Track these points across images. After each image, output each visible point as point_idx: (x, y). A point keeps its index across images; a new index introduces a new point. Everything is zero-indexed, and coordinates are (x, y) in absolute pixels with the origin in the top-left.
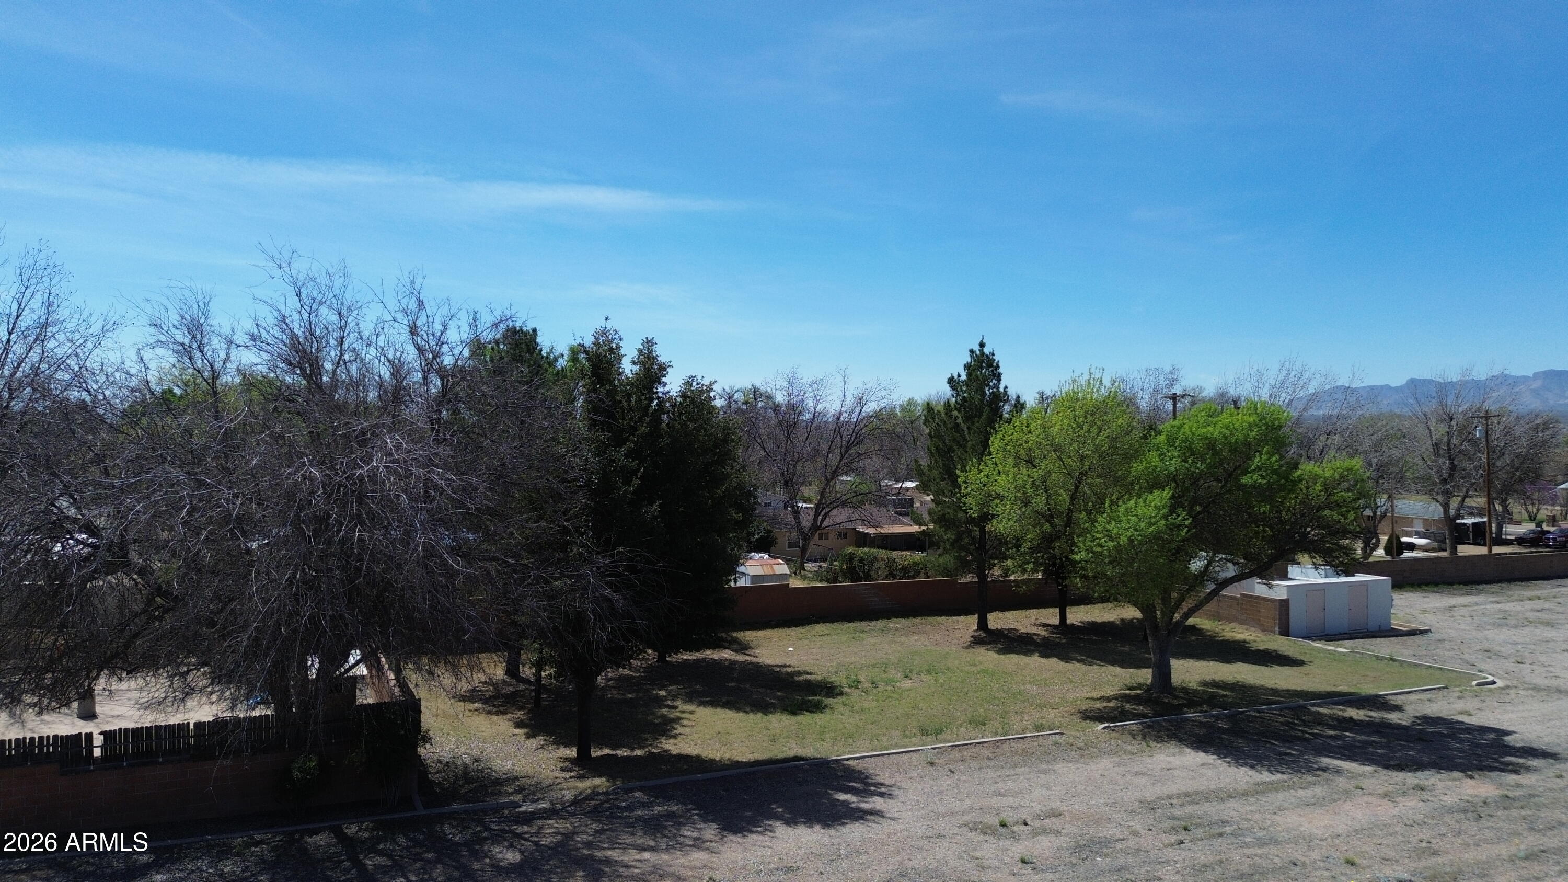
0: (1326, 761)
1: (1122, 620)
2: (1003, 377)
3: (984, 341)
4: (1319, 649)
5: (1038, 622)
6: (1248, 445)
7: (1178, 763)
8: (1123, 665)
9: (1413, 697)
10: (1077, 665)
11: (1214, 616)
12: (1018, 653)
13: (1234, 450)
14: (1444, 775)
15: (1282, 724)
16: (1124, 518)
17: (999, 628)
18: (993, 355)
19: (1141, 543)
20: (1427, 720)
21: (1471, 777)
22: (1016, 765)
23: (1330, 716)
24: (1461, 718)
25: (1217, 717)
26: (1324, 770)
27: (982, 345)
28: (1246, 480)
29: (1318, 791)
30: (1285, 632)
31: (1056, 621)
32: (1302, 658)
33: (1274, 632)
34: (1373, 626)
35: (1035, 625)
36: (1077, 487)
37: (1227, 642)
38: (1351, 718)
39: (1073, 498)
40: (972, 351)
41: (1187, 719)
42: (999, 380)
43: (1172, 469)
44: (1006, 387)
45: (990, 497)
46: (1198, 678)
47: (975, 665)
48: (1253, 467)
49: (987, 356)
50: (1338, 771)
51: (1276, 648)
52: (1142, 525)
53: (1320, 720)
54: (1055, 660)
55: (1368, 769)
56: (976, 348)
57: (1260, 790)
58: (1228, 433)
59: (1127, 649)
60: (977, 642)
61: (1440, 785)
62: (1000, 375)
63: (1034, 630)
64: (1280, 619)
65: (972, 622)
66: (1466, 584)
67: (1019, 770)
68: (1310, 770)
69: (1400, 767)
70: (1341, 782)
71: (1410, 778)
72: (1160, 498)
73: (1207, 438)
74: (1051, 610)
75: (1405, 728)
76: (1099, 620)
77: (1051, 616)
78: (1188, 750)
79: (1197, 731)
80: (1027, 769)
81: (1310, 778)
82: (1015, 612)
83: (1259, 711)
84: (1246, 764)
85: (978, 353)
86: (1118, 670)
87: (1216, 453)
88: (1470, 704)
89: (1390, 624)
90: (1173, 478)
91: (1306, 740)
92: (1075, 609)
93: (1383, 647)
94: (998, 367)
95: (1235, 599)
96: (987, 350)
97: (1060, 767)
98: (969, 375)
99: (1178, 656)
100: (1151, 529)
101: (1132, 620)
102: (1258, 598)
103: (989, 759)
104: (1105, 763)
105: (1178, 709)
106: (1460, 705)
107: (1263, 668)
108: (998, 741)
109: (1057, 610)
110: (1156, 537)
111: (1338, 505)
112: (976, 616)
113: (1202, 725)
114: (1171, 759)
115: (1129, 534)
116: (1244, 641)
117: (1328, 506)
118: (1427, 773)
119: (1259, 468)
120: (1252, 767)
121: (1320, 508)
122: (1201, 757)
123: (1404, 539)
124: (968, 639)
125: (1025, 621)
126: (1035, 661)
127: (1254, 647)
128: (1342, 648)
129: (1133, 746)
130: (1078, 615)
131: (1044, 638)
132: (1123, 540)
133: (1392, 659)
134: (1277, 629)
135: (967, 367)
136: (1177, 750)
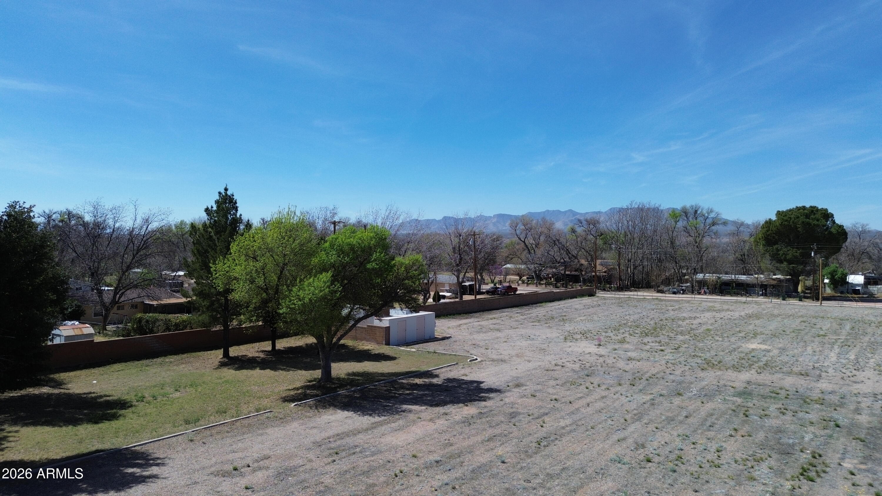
0: (405, 407)
1: (307, 344)
2: (239, 209)
3: (227, 187)
4: (403, 351)
5: (259, 350)
6: (370, 248)
7: (334, 418)
8: (306, 369)
9: (443, 370)
10: (281, 372)
11: (354, 338)
12: (247, 369)
13: (363, 251)
14: (456, 406)
15: (385, 391)
16: (306, 288)
17: (236, 355)
18: (233, 196)
19: (316, 301)
20: (449, 380)
21: (467, 406)
22: (244, 433)
23: (407, 384)
24: (463, 378)
25: (354, 391)
26: (404, 411)
27: (226, 190)
28: (369, 266)
29: (401, 422)
30: (388, 343)
31: (270, 348)
32: (396, 356)
33: (382, 344)
34: (427, 337)
35: (258, 352)
36: (281, 272)
37: (361, 351)
38: (416, 384)
39: (279, 278)
40: (220, 193)
41: (339, 394)
42: (237, 210)
43: (332, 261)
44: (241, 215)
45: (231, 279)
46: (345, 372)
47: (221, 378)
48: (372, 259)
49: (229, 196)
50: (410, 411)
51: (383, 352)
52: (317, 291)
53: (403, 387)
54: (268, 370)
55: (424, 408)
56: (223, 191)
57: (374, 426)
58: (360, 242)
59: (308, 360)
60: (223, 365)
61: (454, 411)
62: (237, 208)
63: (257, 355)
64: (386, 337)
65: (220, 353)
66: (466, 313)
67: (246, 436)
68: (397, 412)
69: (437, 405)
70: (411, 416)
71: (441, 410)
72: (326, 276)
73: (350, 244)
74: (267, 342)
75: (440, 385)
76: (294, 346)
77: (267, 346)
78: (339, 411)
79: (344, 400)
80: (251, 435)
81: (397, 417)
82: (246, 345)
83: (374, 386)
84: (367, 414)
85: (224, 194)
86: (303, 372)
87: (354, 252)
88: (467, 371)
89: (434, 335)
90: (333, 266)
91: (397, 397)
92: (281, 340)
93: (431, 346)
94: (236, 203)
95: (365, 328)
96: (229, 193)
97: (269, 431)
98: (218, 207)
99: (335, 361)
100: (321, 294)
101: (311, 344)
102: (375, 327)
103: (228, 432)
104: (295, 425)
105: (335, 390)
106: (463, 372)
107: (377, 363)
108: (233, 421)
109: (271, 342)
110: (324, 298)
111: (412, 278)
112: (222, 350)
113: (346, 396)
114: (330, 417)
115: (310, 297)
116: (369, 350)
117: (407, 278)
118: (449, 406)
119: (375, 260)
120: (370, 415)
121: (404, 280)
122: (346, 413)
123: (441, 294)
124: (217, 363)
125: (251, 350)
126: (257, 372)
127: (374, 352)
128: (413, 349)
129: (311, 413)
130: (282, 344)
131: (263, 359)
132: (307, 300)
133: (435, 352)
134: (384, 342)
135: (217, 202)
136: (333, 411)
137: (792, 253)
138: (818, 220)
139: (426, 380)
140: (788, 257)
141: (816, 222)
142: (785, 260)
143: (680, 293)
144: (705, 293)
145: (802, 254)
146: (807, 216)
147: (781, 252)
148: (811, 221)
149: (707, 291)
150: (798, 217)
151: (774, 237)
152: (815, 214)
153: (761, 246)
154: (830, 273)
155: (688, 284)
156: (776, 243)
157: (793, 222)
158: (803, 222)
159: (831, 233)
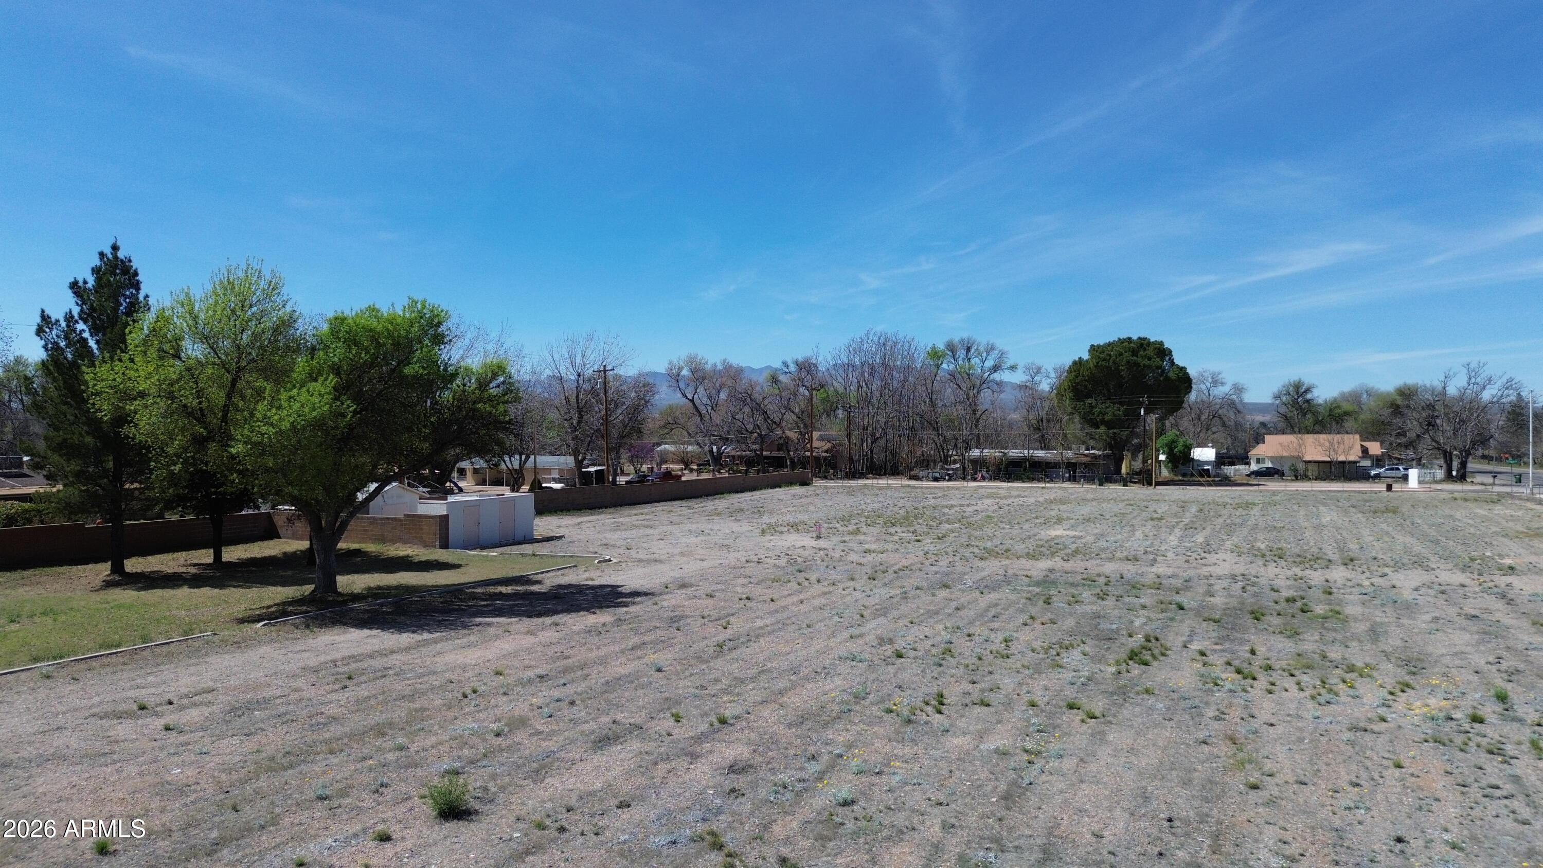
0: (478, 620)
1: (285, 553)
2: (142, 286)
3: (118, 244)
4: (474, 556)
5: (188, 562)
6: (410, 341)
7: (342, 639)
8: (283, 584)
9: (551, 574)
10: (233, 589)
11: (379, 539)
12: (163, 588)
13: (397, 344)
14: (574, 615)
15: (442, 603)
16: (285, 404)
17: (139, 571)
18: (130, 261)
19: (304, 428)
20: (560, 587)
21: (594, 613)
22: (158, 665)
23: (483, 593)
24: (586, 583)
25: (382, 605)
26: (478, 625)
27: (115, 248)
28: (407, 371)
29: (472, 638)
30: (445, 545)
31: (210, 560)
32: (460, 563)
33: (435, 547)
34: (519, 537)
35: (184, 565)
36: (234, 382)
37: (392, 558)
38: (501, 593)
39: (229, 396)
40: (102, 255)
41: (352, 609)
42: (138, 289)
43: (336, 359)
44: (147, 296)
46: (363, 586)
47: (108, 603)
48: (415, 359)
49: (122, 261)
50: (489, 624)
51: (436, 558)
52: (307, 410)
53: (474, 597)
54: (208, 588)
55: (513, 620)
56: (108, 251)
57: (419, 645)
58: (390, 327)
59: (289, 573)
60: (108, 584)
61: (571, 621)
62: (138, 282)
63: (184, 570)
64: (440, 534)
65: (104, 569)
66: (590, 509)
67: (162, 667)
68: (465, 627)
69: (539, 615)
70: (492, 631)
71: (548, 620)
72: (323, 387)
73: (371, 330)
74: (204, 551)
75: (544, 593)
76: (259, 556)
77: (205, 556)
78: (353, 630)
79: (361, 616)
80: (173, 665)
81: (466, 631)
82: (159, 556)
83: (420, 597)
84: (408, 631)
85: (110, 256)
86: (279, 589)
87: (379, 345)
88: (593, 574)
89: (533, 535)
90: (336, 370)
91: (462, 610)
92: (232, 548)
93: (528, 549)
94: (136, 274)
95: (400, 520)
96: (121, 254)
97: (213, 659)
98: (98, 280)
99: (342, 573)
100: (315, 413)
101: (295, 553)
102: (420, 516)
103: (124, 664)
104: (265, 650)
105: (345, 603)
106: (587, 575)
107: (425, 573)
108: (136, 649)
109: (212, 551)
111: (490, 399)
112: (110, 563)
113: (366, 611)
114: (336, 637)
115: (292, 420)
116: (408, 556)
117: (480, 400)
118: (561, 615)
119: (419, 360)
120: (414, 632)
121: (474, 403)
122: (366, 632)
124: (98, 582)
125: (171, 563)
126: (185, 591)
127: (417, 559)
128: (494, 553)
129: (297, 634)
130: (232, 554)
131: (195, 575)
132: (286, 425)
133: (534, 555)
134: (437, 543)
135: (96, 271)
136: (341, 631)
137: (1112, 411)
138: (1150, 359)
139: (519, 588)
140: (1107, 418)
141: (1146, 362)
142: (1103, 422)
143: (945, 479)
144: (983, 478)
145: (1126, 413)
146: (1134, 353)
147: (1096, 410)
148: (1139, 360)
149: (987, 475)
150: (1121, 354)
151: (1086, 387)
152: (1145, 350)
153: (1068, 401)
154: (1166, 445)
155: (958, 465)
156: (1088, 396)
157: (1114, 362)
158: (1128, 362)
159: (1167, 379)
